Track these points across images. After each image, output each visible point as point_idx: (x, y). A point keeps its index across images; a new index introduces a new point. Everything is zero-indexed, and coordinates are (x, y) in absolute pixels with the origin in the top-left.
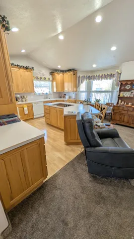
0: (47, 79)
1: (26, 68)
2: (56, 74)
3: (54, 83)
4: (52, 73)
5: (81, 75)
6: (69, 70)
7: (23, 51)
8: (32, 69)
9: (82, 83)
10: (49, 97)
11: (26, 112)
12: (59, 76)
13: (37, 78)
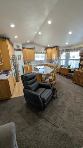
0: (43, 53)
1: (31, 49)
2: (48, 50)
3: (47, 54)
4: (46, 49)
5: (61, 49)
6: (54, 47)
7: (28, 41)
8: (34, 48)
9: (62, 54)
10: (43, 62)
11: (29, 70)
12: (49, 51)
13: (37, 53)
